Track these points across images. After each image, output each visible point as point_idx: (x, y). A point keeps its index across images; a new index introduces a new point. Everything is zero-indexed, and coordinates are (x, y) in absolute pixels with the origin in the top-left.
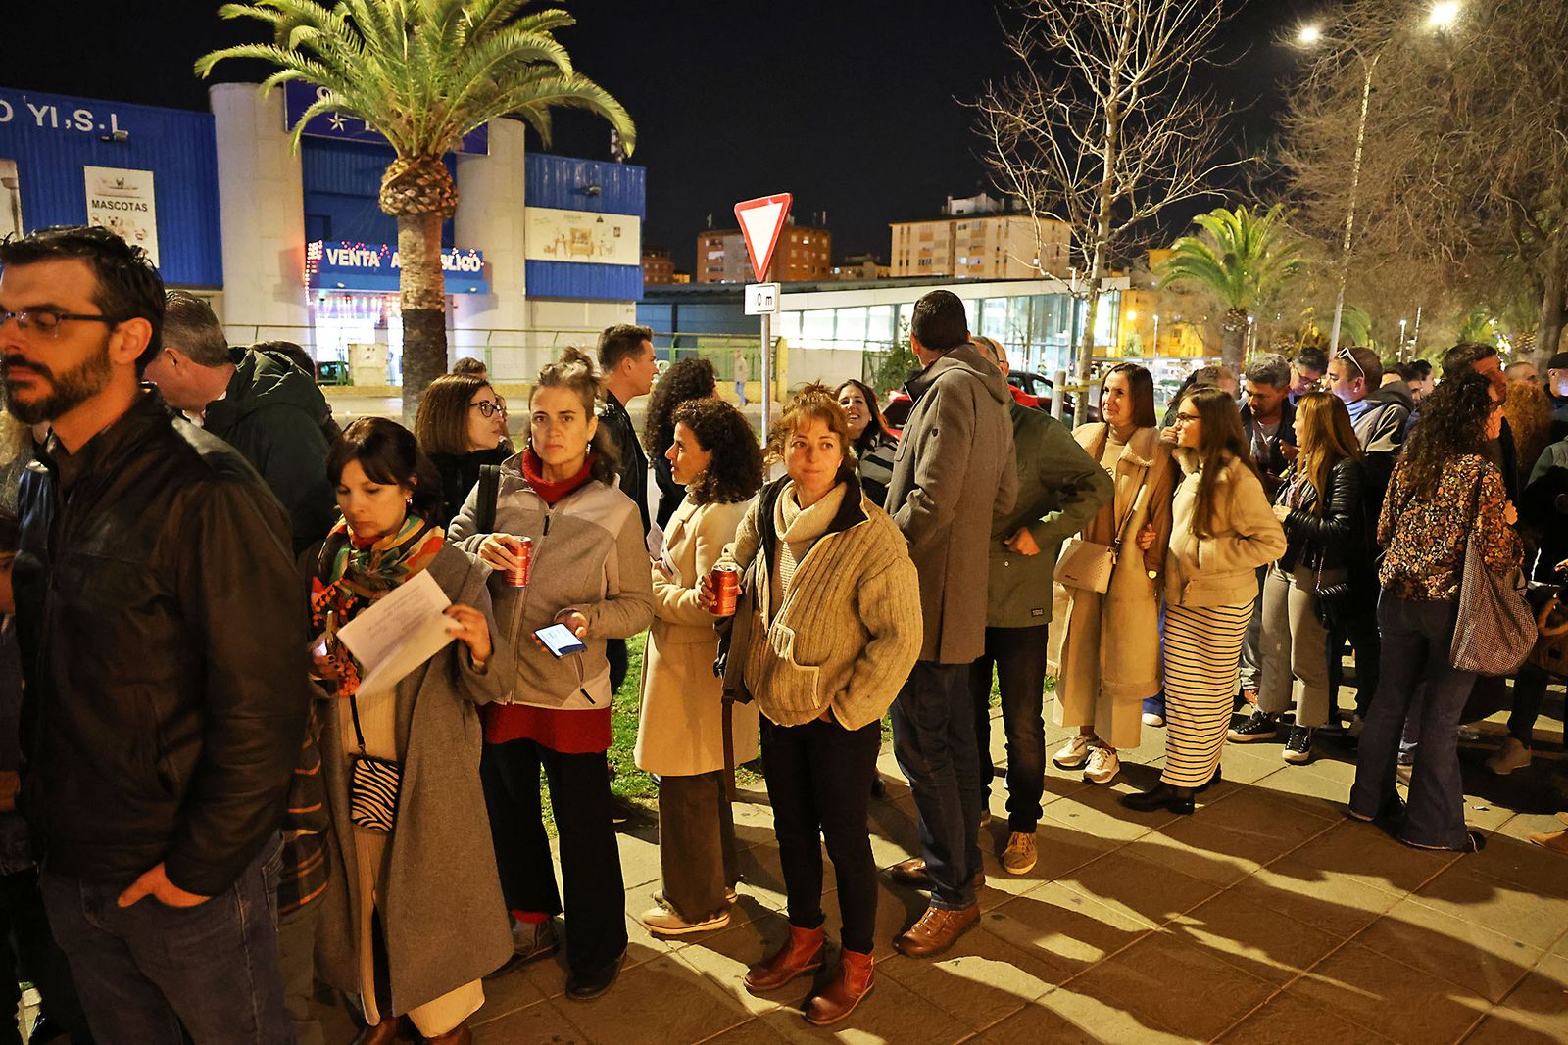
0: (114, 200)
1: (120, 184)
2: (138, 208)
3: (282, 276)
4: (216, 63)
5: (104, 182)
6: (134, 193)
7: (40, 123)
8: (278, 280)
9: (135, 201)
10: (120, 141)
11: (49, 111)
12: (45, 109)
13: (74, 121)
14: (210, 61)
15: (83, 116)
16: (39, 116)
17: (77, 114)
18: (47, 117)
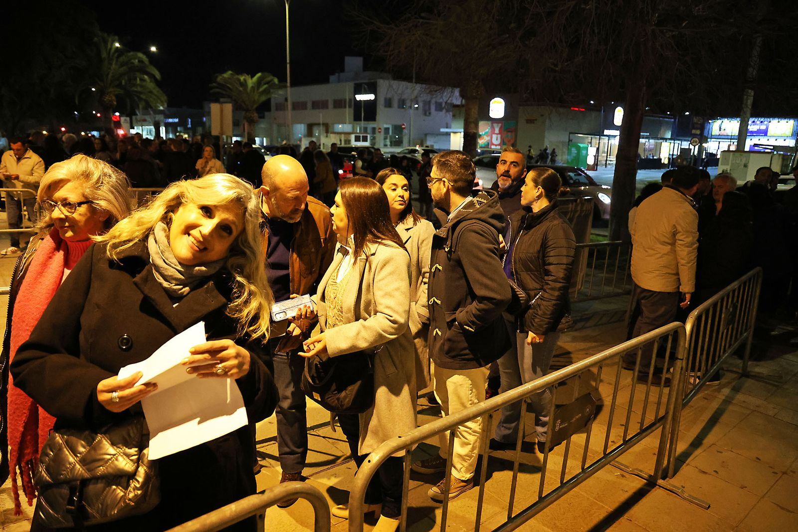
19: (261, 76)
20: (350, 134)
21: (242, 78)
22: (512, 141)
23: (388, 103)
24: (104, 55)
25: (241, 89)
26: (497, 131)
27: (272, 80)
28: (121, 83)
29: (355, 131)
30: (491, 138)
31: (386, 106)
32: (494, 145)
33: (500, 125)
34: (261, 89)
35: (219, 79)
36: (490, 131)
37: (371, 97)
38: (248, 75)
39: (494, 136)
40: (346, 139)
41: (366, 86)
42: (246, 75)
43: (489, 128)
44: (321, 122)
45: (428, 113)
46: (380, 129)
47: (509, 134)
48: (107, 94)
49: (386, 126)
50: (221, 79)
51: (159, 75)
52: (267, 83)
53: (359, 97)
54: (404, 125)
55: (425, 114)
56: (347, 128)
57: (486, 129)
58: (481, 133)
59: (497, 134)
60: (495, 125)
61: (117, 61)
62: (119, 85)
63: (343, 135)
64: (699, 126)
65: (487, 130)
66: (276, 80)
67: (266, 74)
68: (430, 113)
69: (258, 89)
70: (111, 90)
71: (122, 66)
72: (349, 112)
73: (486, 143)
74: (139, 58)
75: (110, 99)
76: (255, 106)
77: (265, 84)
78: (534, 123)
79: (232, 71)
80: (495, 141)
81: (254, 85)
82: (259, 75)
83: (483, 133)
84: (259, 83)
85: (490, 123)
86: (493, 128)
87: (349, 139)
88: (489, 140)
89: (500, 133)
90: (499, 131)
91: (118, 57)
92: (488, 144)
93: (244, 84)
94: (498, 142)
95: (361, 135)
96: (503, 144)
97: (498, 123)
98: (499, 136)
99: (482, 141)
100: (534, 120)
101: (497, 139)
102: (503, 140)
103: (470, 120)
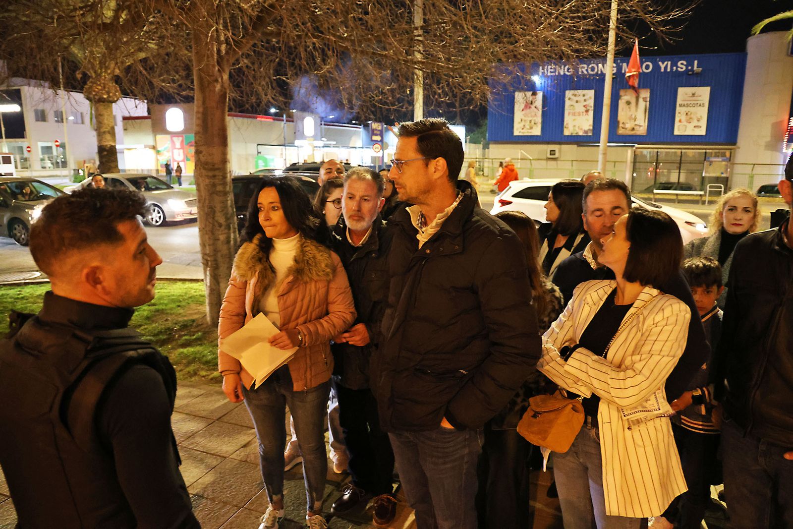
0: (689, 102)
1: (693, 94)
2: (700, 105)
3: (771, 137)
4: (765, 26)
5: (686, 94)
6: (699, 98)
7: (662, 70)
8: (768, 139)
9: (699, 102)
10: (697, 74)
11: (667, 64)
12: (666, 63)
13: (677, 67)
14: (761, 25)
15: (682, 64)
16: (663, 66)
17: (679, 64)
18: (666, 67)
23: (41, 116)
26: (178, 145)
30: (173, 153)
31: (37, 120)
33: (180, 138)
36: (170, 145)
37: (15, 108)
39: (176, 152)
43: (169, 142)
46: (29, 147)
47: (192, 149)
49: (43, 144)
57: (166, 144)
58: (160, 149)
59: (179, 149)
60: (175, 139)
64: (378, 133)
80: (177, 157)
83: (163, 148)
85: (168, 137)
86: (173, 142)
88: (170, 156)
89: (182, 147)
90: (181, 145)
94: (181, 157)
96: (187, 160)
97: (178, 137)
98: (181, 151)
99: (162, 158)
101: (179, 155)
102: (187, 156)
103: (102, 130)
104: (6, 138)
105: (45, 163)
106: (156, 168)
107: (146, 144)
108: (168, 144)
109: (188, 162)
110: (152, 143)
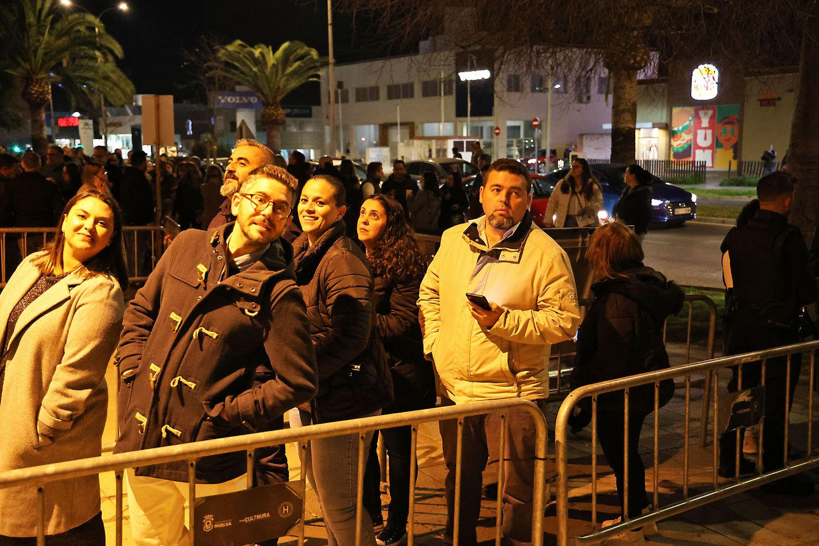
19: (289, 47)
20: (446, 138)
21: (257, 52)
22: (734, 141)
23: (514, 85)
24: (31, 19)
25: (255, 69)
26: (705, 122)
27: (307, 54)
28: (60, 64)
29: (459, 134)
30: (695, 135)
31: (509, 89)
32: (700, 148)
33: (710, 112)
34: (290, 70)
35: (221, 54)
36: (692, 123)
37: (485, 74)
38: (268, 47)
39: (701, 133)
40: (439, 147)
41: (474, 57)
42: (263, 46)
43: (691, 118)
44: (399, 122)
45: (585, 99)
46: (498, 128)
47: (728, 127)
48: (37, 83)
49: (510, 123)
50: (223, 54)
51: (121, 50)
52: (301, 58)
53: (465, 76)
54: (536, 120)
55: (580, 101)
56: (443, 128)
57: (686, 121)
58: (675, 129)
59: (706, 129)
60: (701, 113)
61: (52, 28)
62: (57, 68)
63: (434, 142)
65: (687, 123)
66: (314, 53)
67: (297, 42)
68: (589, 98)
69: (284, 69)
70: (42, 75)
71: (60, 36)
72: (447, 103)
73: (686, 146)
74: (89, 22)
75: (41, 90)
76: (279, 98)
77: (296, 61)
78: (774, 105)
79: (241, 40)
80: (701, 142)
81: (276, 63)
82: (286, 45)
83: (681, 128)
84: (286, 60)
85: (691, 110)
86: (697, 117)
87: (445, 147)
88: (691, 140)
89: (711, 126)
90: (710, 123)
91: (54, 22)
92: (690, 147)
93: (260, 62)
94: (709, 142)
95: (465, 141)
96: (717, 147)
97: (707, 108)
98: (709, 132)
99: (678, 142)
100: (775, 99)
101: (705, 139)
102: (717, 140)
103: (622, 107)
104: (472, 115)
105: (512, 150)
106: (667, 159)
107: (655, 122)
108: (689, 122)
109: (719, 150)
110: (664, 120)
